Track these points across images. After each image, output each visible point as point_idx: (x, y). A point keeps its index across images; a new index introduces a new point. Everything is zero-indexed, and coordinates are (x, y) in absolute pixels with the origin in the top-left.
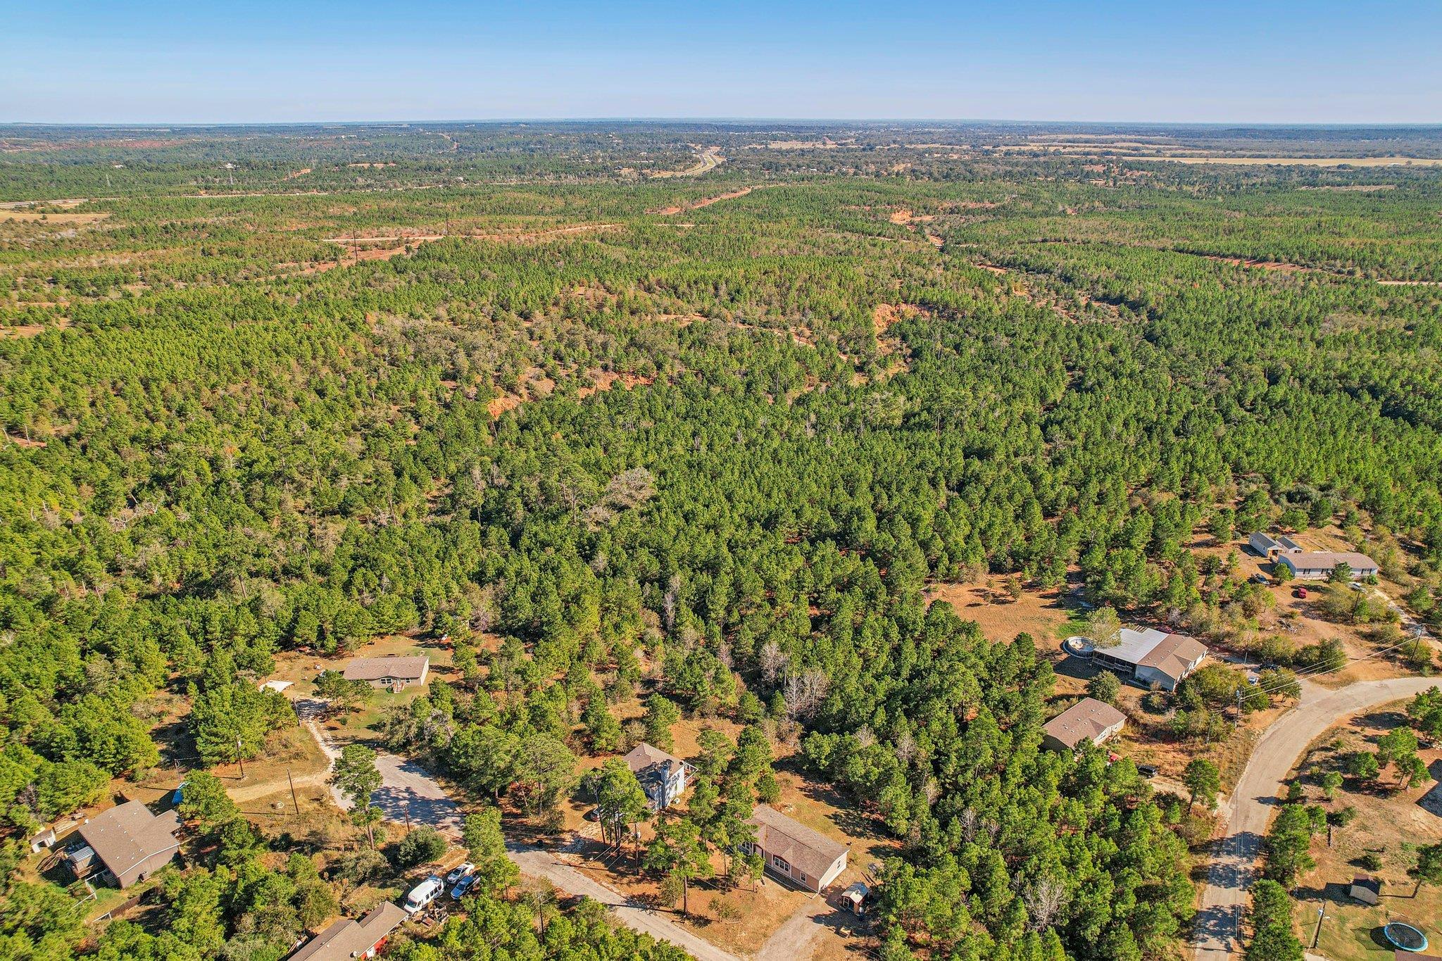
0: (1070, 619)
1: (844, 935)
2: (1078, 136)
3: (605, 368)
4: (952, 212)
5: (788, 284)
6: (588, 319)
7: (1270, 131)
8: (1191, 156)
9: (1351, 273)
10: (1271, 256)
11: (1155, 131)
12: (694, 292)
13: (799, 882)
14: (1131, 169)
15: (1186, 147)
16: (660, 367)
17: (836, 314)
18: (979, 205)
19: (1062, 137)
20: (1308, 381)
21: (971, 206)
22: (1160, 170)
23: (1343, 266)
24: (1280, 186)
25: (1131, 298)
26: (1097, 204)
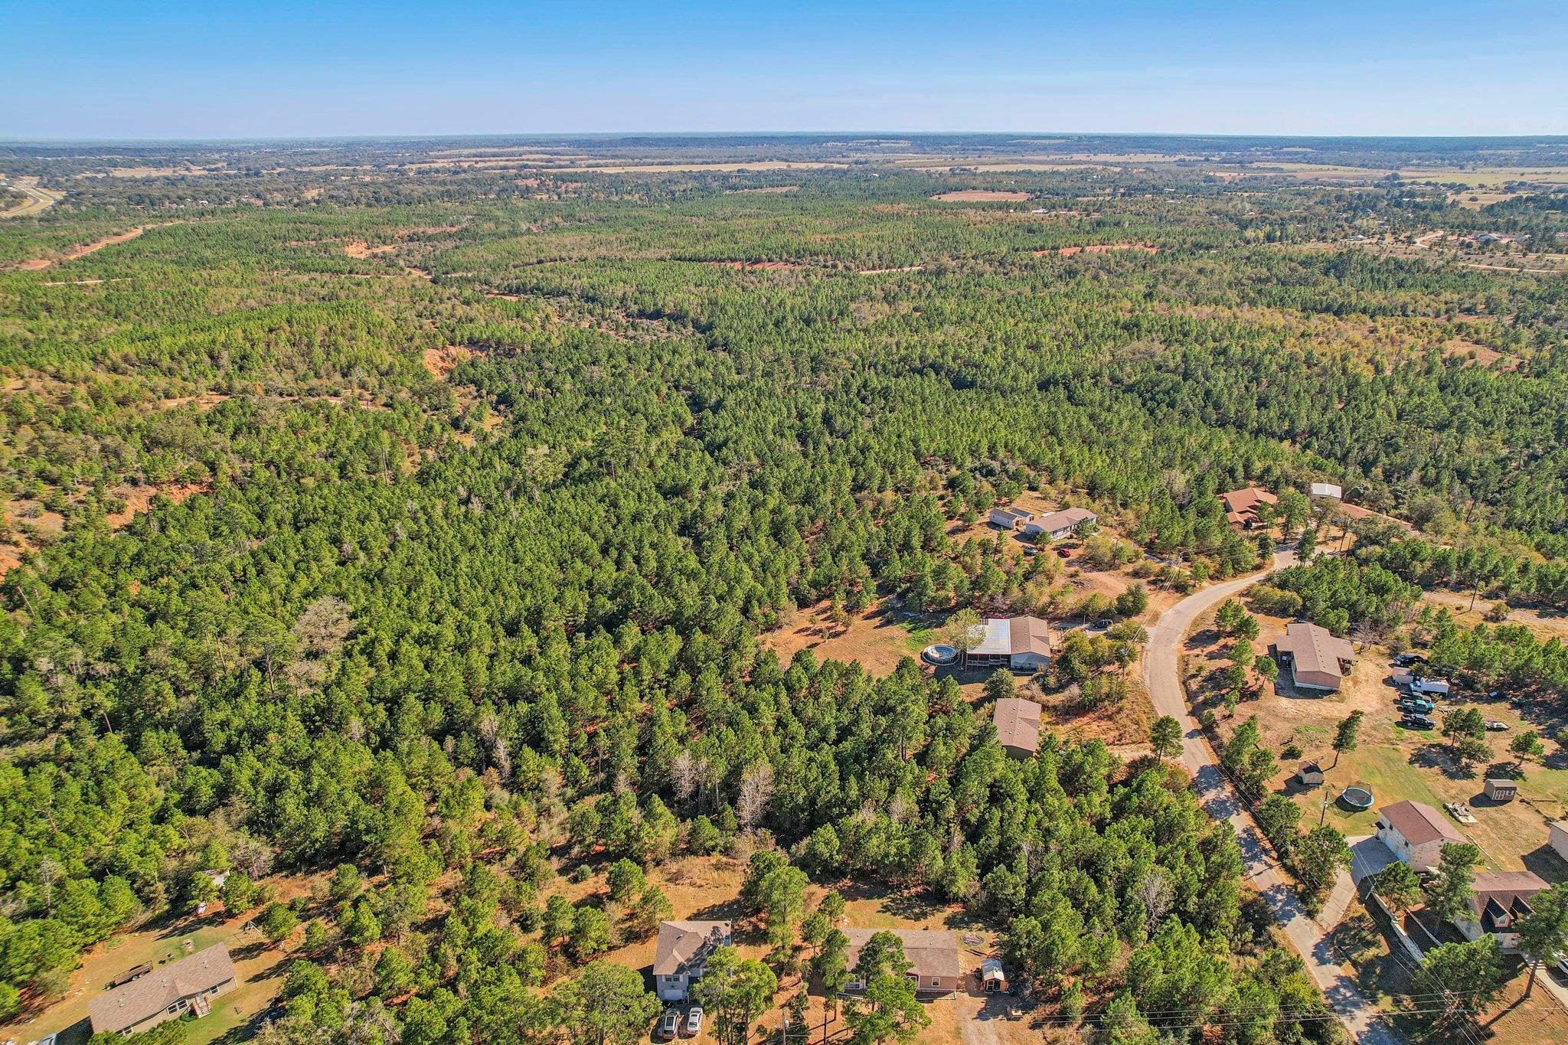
0: (909, 631)
1: (1017, 1019)
2: (482, 150)
3: (134, 482)
4: (411, 240)
5: (305, 340)
6: (57, 421)
7: (662, 140)
8: (606, 166)
9: (834, 266)
10: (764, 257)
11: (557, 141)
12: (185, 365)
13: (935, 989)
14: (564, 181)
15: (595, 157)
16: (213, 468)
17: (384, 367)
18: (438, 230)
19: (466, 152)
20: (879, 367)
21: (430, 231)
22: (592, 180)
23: (826, 261)
24: (706, 191)
25: (667, 311)
26: (556, 220)
